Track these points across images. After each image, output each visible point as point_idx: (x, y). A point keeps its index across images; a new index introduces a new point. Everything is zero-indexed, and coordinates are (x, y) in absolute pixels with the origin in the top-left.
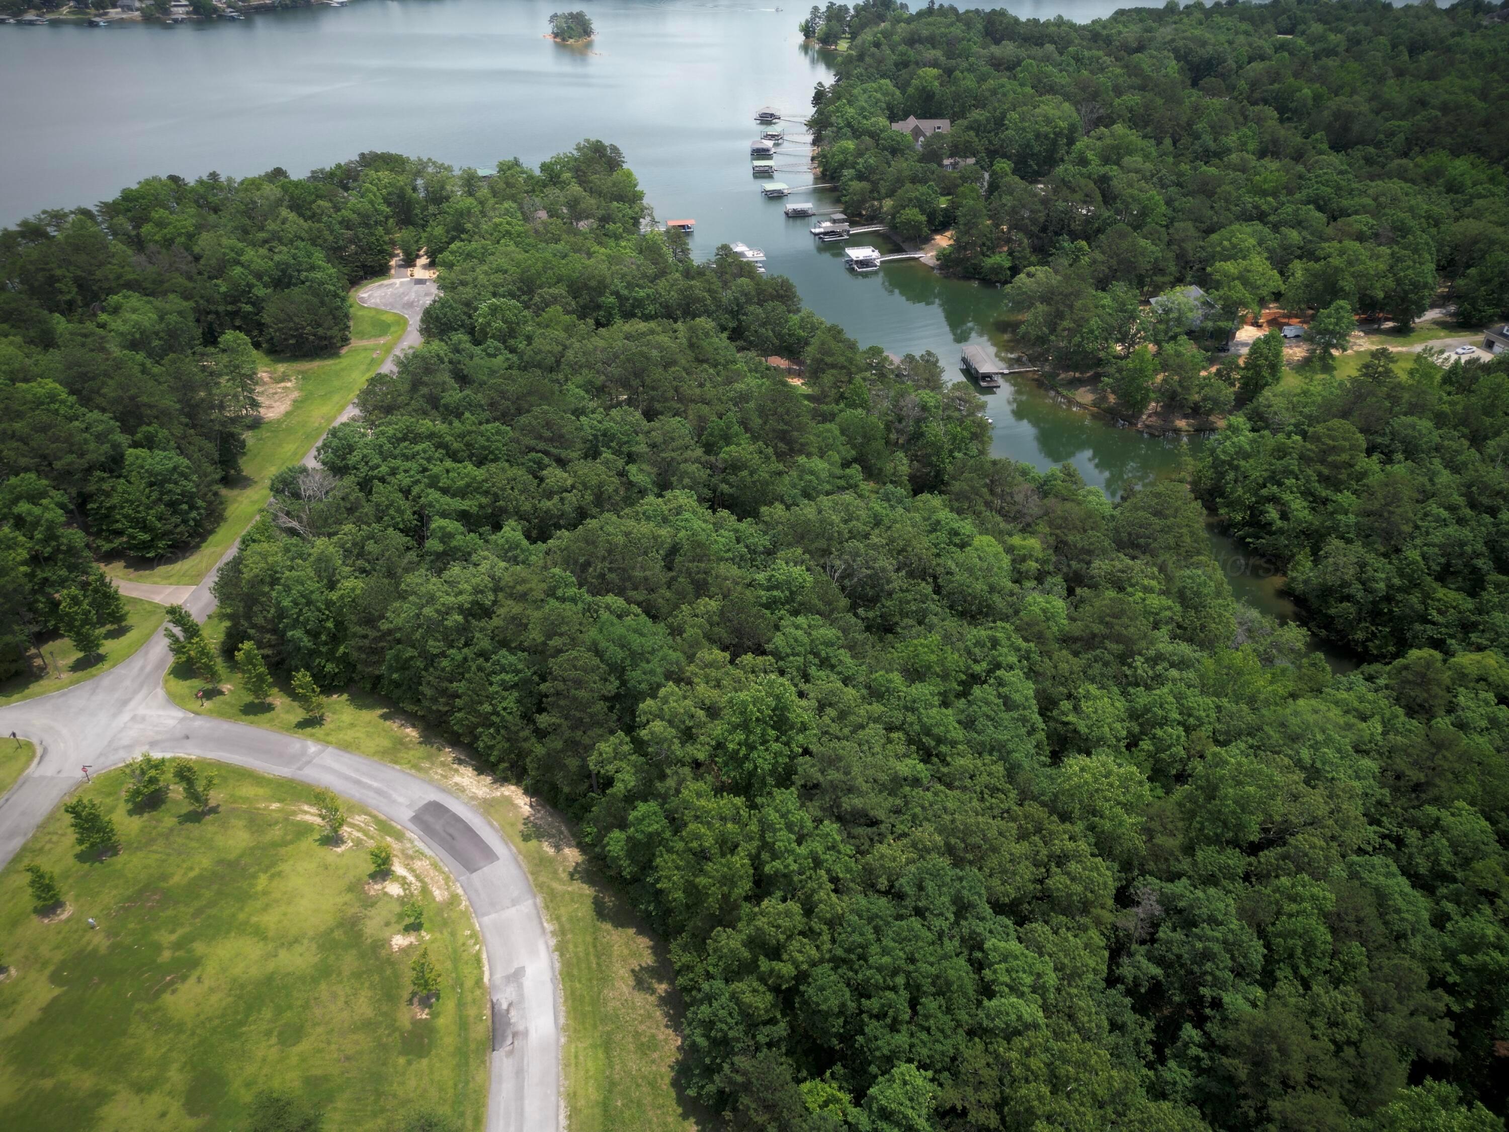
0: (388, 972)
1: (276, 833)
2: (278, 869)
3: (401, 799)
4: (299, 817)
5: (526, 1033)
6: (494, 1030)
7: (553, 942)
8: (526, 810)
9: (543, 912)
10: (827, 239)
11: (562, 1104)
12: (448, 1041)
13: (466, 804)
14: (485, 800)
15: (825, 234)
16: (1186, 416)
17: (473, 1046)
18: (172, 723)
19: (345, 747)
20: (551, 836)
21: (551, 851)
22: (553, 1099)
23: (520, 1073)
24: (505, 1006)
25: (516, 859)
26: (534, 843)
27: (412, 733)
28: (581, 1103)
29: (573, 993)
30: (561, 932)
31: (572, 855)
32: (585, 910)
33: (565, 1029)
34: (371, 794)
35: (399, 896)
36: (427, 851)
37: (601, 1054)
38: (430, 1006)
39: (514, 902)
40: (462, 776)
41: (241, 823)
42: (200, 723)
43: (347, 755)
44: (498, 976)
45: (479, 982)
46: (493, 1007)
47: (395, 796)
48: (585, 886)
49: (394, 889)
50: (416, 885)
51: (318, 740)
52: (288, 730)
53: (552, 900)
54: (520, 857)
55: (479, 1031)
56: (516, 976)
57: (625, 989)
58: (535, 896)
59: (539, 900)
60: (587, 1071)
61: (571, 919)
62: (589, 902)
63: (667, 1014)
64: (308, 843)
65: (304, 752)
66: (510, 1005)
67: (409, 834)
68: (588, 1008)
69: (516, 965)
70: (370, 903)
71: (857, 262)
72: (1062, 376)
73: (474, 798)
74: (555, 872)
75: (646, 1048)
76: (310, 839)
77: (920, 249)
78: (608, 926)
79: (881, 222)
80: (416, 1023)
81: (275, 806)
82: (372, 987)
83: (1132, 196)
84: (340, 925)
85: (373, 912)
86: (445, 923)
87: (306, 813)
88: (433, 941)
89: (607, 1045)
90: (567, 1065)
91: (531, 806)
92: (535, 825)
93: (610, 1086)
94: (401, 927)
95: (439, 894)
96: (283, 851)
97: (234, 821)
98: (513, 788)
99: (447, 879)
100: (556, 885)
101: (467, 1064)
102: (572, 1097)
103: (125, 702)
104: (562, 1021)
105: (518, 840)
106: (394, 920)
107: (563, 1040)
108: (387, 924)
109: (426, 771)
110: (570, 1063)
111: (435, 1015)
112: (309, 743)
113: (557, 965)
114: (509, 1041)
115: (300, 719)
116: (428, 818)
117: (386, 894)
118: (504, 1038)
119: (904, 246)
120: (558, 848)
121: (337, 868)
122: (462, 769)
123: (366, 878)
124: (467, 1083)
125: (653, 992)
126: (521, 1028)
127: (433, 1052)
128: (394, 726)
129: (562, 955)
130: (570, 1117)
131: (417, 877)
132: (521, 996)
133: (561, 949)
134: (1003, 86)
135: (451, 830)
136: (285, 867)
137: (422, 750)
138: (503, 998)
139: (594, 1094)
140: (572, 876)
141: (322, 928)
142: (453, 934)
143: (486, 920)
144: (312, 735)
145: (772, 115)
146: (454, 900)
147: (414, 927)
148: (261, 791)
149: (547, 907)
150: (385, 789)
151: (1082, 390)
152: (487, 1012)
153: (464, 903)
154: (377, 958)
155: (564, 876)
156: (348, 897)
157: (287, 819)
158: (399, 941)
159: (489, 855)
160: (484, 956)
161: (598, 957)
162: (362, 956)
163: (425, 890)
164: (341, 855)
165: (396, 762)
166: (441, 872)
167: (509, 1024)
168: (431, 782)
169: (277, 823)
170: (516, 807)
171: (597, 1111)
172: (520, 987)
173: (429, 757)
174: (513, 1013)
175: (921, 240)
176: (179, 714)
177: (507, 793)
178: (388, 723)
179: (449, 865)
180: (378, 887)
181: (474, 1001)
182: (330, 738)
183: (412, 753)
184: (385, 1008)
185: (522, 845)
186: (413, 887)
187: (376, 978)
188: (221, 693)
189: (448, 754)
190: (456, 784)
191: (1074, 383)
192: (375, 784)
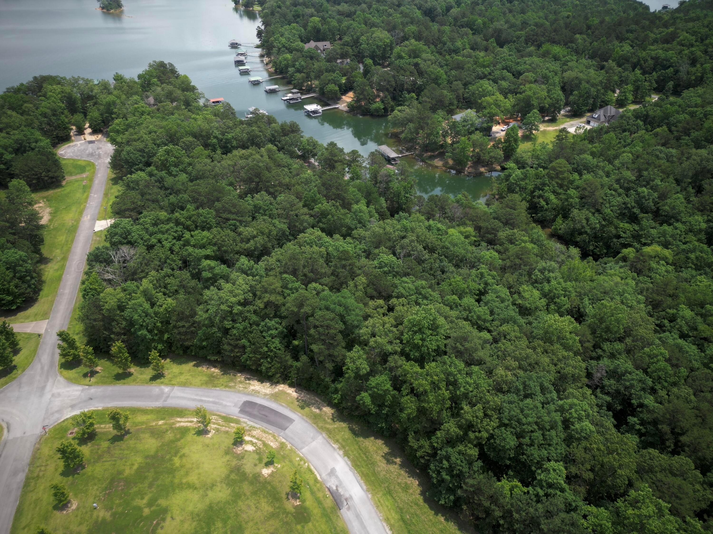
0: (269, 488)
1: (170, 436)
2: (182, 453)
3: (228, 404)
4: (178, 425)
5: (351, 497)
6: (335, 500)
7: (341, 452)
8: (295, 395)
9: (329, 440)
10: (292, 102)
11: (385, 524)
12: (316, 511)
13: (264, 398)
14: (272, 395)
15: (290, 99)
16: (483, 166)
17: (329, 511)
18: (78, 393)
19: (184, 385)
20: (313, 404)
21: (317, 411)
22: (379, 523)
23: (358, 516)
24: (334, 488)
25: (303, 419)
26: (307, 409)
27: (215, 371)
28: (392, 522)
29: (363, 473)
30: (342, 447)
31: (328, 411)
32: (347, 434)
33: (368, 490)
34: (211, 405)
35: (254, 451)
36: (256, 425)
37: (389, 497)
38: (299, 498)
39: (313, 439)
40: (254, 385)
41: (147, 435)
42: (93, 390)
43: (187, 389)
44: (324, 475)
45: (316, 480)
46: (329, 490)
47: (224, 403)
48: (342, 423)
49: (249, 448)
50: (259, 443)
51: (166, 385)
52: (147, 383)
53: (330, 433)
54: (305, 417)
55: (329, 503)
56: (332, 472)
57: (384, 465)
58: (321, 434)
59: (324, 435)
60: (387, 507)
61: (344, 440)
62: (347, 430)
63: (406, 472)
64: (190, 436)
65: (162, 393)
66: (337, 487)
67: (242, 420)
68: (373, 478)
69: (330, 468)
70: (240, 457)
71: (311, 112)
72: (425, 155)
73: (266, 395)
74: (325, 420)
75: (406, 488)
76: (191, 435)
77: (337, 103)
78: (361, 439)
79: (314, 92)
80: (296, 507)
81: (161, 422)
82: (264, 497)
83: (431, 72)
84: (231, 472)
85: (244, 461)
86: (284, 457)
87: (181, 422)
88: (283, 467)
89: (389, 492)
90: (378, 507)
91: (296, 392)
92: (303, 401)
93: (400, 510)
94: (263, 465)
95: (273, 445)
96: (179, 443)
97: (142, 436)
98: (282, 385)
99: (274, 436)
100: (328, 426)
101: (330, 519)
102: (387, 520)
103: (43, 388)
104: (365, 487)
105: (299, 409)
106: (257, 462)
107: (370, 496)
108: (255, 465)
109: (234, 387)
110: (378, 505)
111: (303, 501)
112: (163, 387)
113: (349, 463)
114: (345, 503)
115: (150, 376)
116: (247, 409)
117: (246, 451)
118: (342, 503)
119: (329, 102)
120: (321, 410)
121: (213, 445)
122: (251, 382)
123: (232, 446)
124: (335, 528)
125: (396, 463)
126: (347, 495)
127: (312, 518)
128: (204, 369)
129: (349, 457)
130: (391, 529)
131: (257, 439)
132: (340, 481)
133: (346, 454)
134: (352, 25)
135: (263, 413)
136: (185, 451)
137: (225, 378)
138: (332, 484)
139: (397, 517)
140: (333, 420)
141: (223, 476)
142: (291, 461)
143: (303, 450)
144: (162, 383)
145: (237, 44)
146: (282, 446)
147: (269, 463)
148: (149, 417)
149: (330, 437)
150: (217, 401)
151: (436, 160)
152: (328, 493)
153: (289, 446)
154: (260, 483)
155: (329, 421)
156: (228, 457)
157: (171, 428)
158: (266, 472)
159: (291, 421)
160: (312, 468)
161: (365, 454)
162: (251, 483)
163: (265, 444)
164: (212, 438)
165: (215, 387)
166: (268, 433)
167: (341, 496)
168: (239, 392)
169: (167, 431)
170: (289, 394)
171: (401, 523)
172: (337, 477)
173: (231, 380)
174: (340, 490)
175: (337, 99)
176: (80, 388)
177: (281, 389)
178: (200, 368)
179: (271, 429)
180: (240, 449)
181: (319, 490)
182: (173, 382)
183: (221, 380)
184: (277, 505)
185: (302, 411)
186: (258, 445)
187: (265, 492)
188: (97, 372)
189: (240, 377)
190: (253, 390)
191: (432, 158)
192: (211, 400)
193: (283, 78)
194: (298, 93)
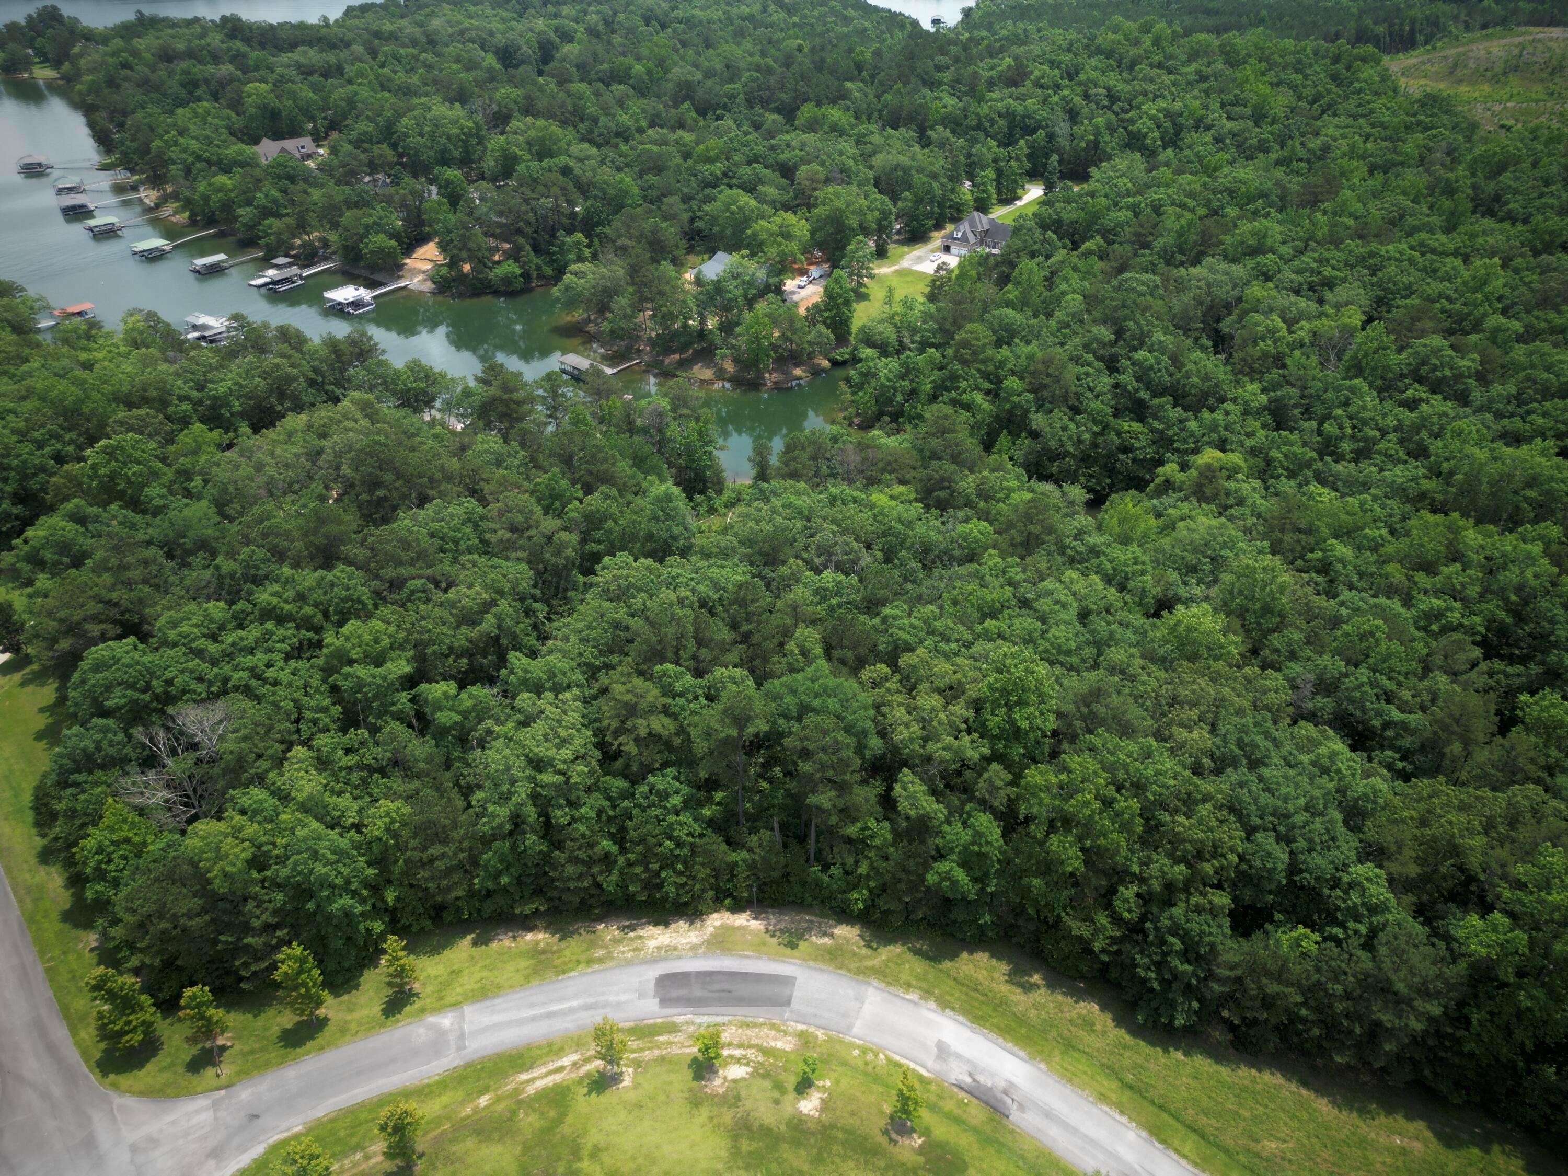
0: (840, 1135)
1: (529, 1122)
2: (589, 1146)
3: (623, 998)
4: (531, 1090)
5: (1011, 1084)
6: (987, 1103)
7: (932, 1005)
8: (756, 925)
9: (891, 989)
10: (281, 288)
11: (1105, 1108)
12: (963, 1141)
13: (695, 956)
14: (708, 942)
15: (274, 283)
17: (988, 1129)
18: (207, 1117)
19: (483, 994)
20: (809, 930)
21: (826, 940)
22: (1095, 1110)
23: (1048, 1114)
24: (968, 1080)
25: (810, 967)
26: (802, 945)
27: (539, 938)
28: (1114, 1097)
29: (1000, 1029)
30: (927, 994)
31: (847, 933)
32: (919, 965)
33: (1032, 1058)
34: (584, 1014)
35: (752, 1075)
36: (719, 1019)
37: (1076, 1055)
38: (913, 1130)
39: (860, 1000)
40: (651, 937)
41: (470, 1143)
42: (245, 1093)
43: (498, 1001)
44: (930, 1063)
45: (921, 1079)
46: (961, 1088)
47: (612, 998)
48: (891, 947)
49: (736, 1072)
50: (751, 1054)
51: (438, 1010)
52: (383, 1025)
53: (882, 974)
54: (811, 963)
55: (977, 1114)
56: (943, 1051)
57: (1023, 998)
58: (869, 984)
59: (876, 983)
60: (1085, 1073)
61: (917, 978)
62: (909, 956)
64: (583, 1103)
65: (441, 1034)
66: (970, 1075)
67: (679, 1019)
68: (1023, 1031)
69: (932, 1044)
70: (733, 1098)
71: (349, 304)
73: (694, 948)
74: (855, 954)
76: (581, 1098)
77: (400, 277)
78: (947, 964)
79: (326, 259)
80: (921, 1151)
81: (484, 1101)
82: (844, 1158)
84: (736, 1137)
85: (749, 1104)
86: (827, 1060)
87: (533, 1080)
88: (837, 1082)
89: (1069, 1046)
90: (1070, 1081)
91: (756, 918)
92: (781, 931)
93: (1111, 1071)
94: (792, 1095)
95: (785, 1044)
96: (565, 1129)
97: (458, 1149)
98: (715, 915)
99: (773, 1027)
100: (870, 963)
101: (1002, 1144)
102: (1103, 1098)
104: (1022, 1054)
105: (788, 951)
106: (777, 1095)
107: (1043, 1066)
108: (777, 1102)
109: (609, 957)
110: (1069, 1077)
111: (926, 1132)
112: (431, 1019)
113: (961, 1018)
114: (1009, 1101)
115: (376, 1009)
116: (675, 993)
117: (735, 1081)
118: (1001, 1101)
119: (377, 277)
120: (832, 936)
121: (652, 1098)
122: (640, 932)
123: (695, 1084)
124: (1022, 1157)
125: (1038, 986)
126: (1003, 1084)
127: (967, 1159)
128: (504, 943)
129: (953, 1009)
130: (1122, 1112)
131: (741, 1046)
132: (968, 1061)
133: (944, 1004)
135: (717, 987)
136: (594, 1137)
137: (573, 946)
138: (957, 1073)
139: (1114, 1085)
140: (869, 946)
141: (724, 1154)
142: (844, 1063)
143: (856, 1030)
144: (423, 1011)
146: (805, 1039)
147: (804, 1086)
148: (445, 1099)
149: (889, 984)
150: (590, 1000)
151: (696, 368)
152: (962, 1095)
153: (820, 1034)
154: (813, 1134)
155: (864, 951)
156: (705, 1112)
157: (520, 1102)
158: (809, 1105)
159: (788, 981)
160: (897, 1058)
161: (977, 990)
162: (797, 1143)
163: (766, 1051)
164: (636, 1086)
165: (564, 972)
166: (755, 1025)
167: (990, 1089)
168: (629, 963)
169: (514, 1113)
170: (740, 928)
171: (1128, 1093)
172: (959, 1057)
173: (593, 945)
174: (981, 1079)
175: (395, 269)
176: (202, 1102)
177: (718, 923)
178: (495, 945)
179: (760, 1014)
180: (718, 1082)
181: (940, 1097)
182: (450, 999)
183: (567, 953)
184: (882, 1164)
185: (795, 952)
186: (753, 1057)
187: (837, 1148)
188: (223, 1048)
189: (608, 931)
190: (659, 948)
191: (684, 364)
192: (574, 1004)
193: (221, 235)
194: (290, 264)
